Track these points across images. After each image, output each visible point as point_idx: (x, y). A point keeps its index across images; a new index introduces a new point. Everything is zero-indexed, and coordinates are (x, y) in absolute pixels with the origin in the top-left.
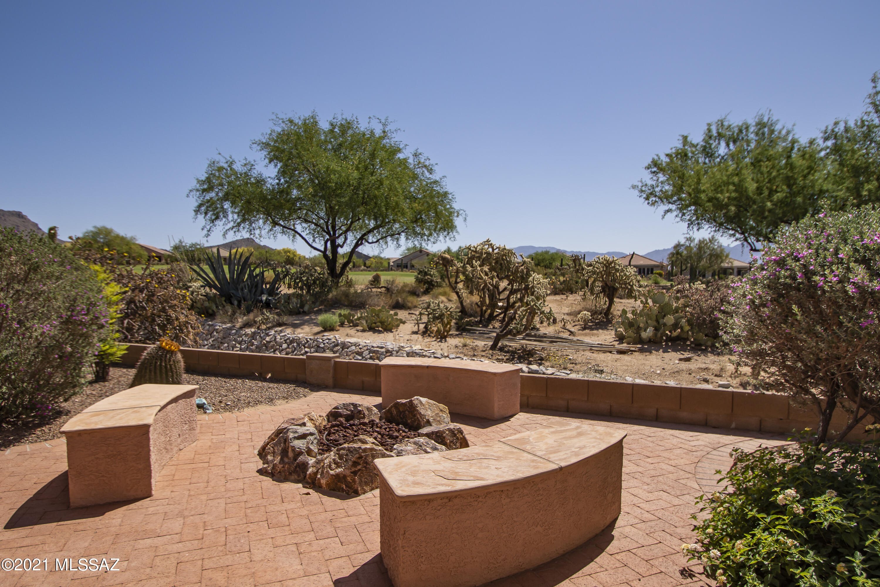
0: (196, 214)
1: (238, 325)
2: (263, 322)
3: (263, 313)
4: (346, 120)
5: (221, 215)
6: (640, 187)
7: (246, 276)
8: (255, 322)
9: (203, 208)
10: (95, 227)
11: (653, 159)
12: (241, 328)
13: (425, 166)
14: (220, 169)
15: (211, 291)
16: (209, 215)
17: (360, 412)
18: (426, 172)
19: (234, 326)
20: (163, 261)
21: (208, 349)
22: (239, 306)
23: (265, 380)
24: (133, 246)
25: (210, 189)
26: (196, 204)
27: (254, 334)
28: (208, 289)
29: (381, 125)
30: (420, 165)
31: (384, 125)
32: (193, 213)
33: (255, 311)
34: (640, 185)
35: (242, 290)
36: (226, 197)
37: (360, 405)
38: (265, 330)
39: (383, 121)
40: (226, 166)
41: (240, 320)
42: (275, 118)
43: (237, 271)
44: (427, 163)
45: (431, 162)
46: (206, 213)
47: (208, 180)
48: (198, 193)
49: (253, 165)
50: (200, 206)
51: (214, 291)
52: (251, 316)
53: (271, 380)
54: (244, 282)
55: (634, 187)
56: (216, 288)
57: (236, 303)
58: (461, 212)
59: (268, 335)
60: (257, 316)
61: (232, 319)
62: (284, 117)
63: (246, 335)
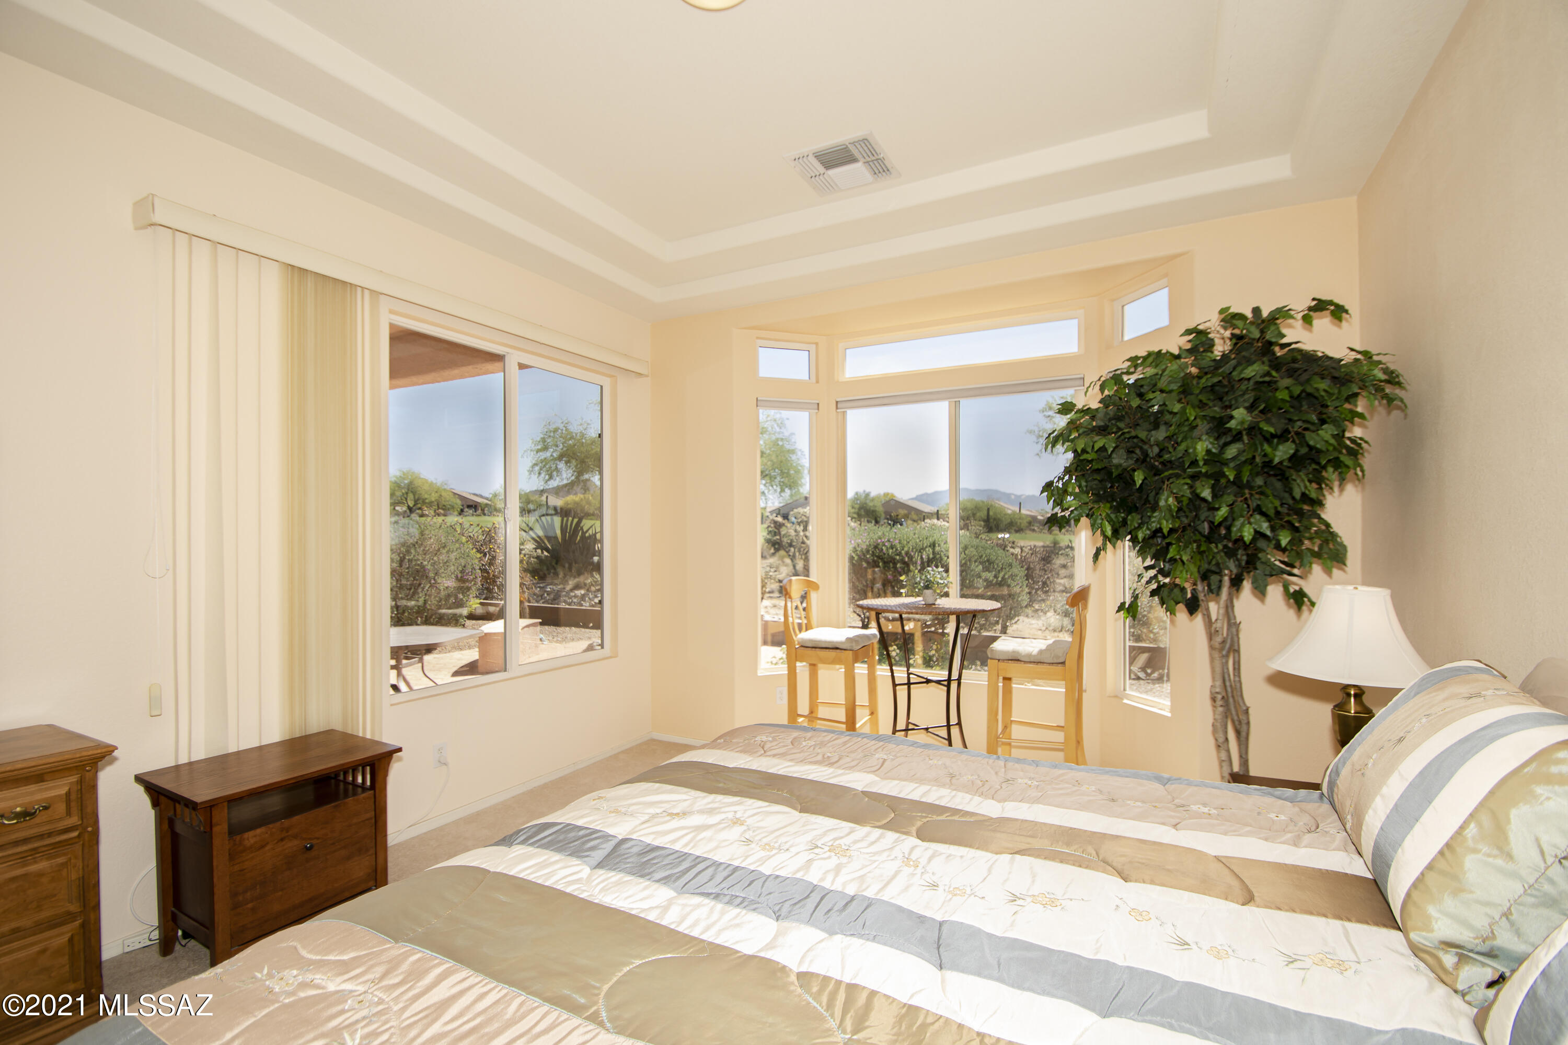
0: (530, 474)
1: (568, 588)
2: (592, 585)
3: (592, 576)
5: (555, 473)
6: (1036, 432)
7: (579, 538)
8: (585, 584)
9: (537, 468)
11: (1048, 402)
12: (572, 590)
14: (556, 429)
15: (542, 553)
16: (543, 475)
19: (564, 588)
20: (479, 512)
21: (543, 603)
22: (570, 569)
23: (588, 627)
24: (443, 494)
25: (545, 448)
26: (531, 464)
27: (583, 597)
28: (539, 551)
30: (769, 419)
33: (586, 574)
34: (1036, 429)
35: (574, 552)
36: (560, 458)
38: (595, 592)
40: (561, 426)
41: (570, 583)
43: (569, 533)
46: (540, 474)
47: (543, 440)
48: (532, 453)
49: (588, 424)
50: (534, 466)
51: (546, 553)
52: (581, 579)
53: (592, 628)
54: (575, 544)
55: (1031, 432)
56: (547, 550)
57: (567, 565)
59: (596, 597)
60: (587, 579)
61: (565, 582)
63: (575, 596)
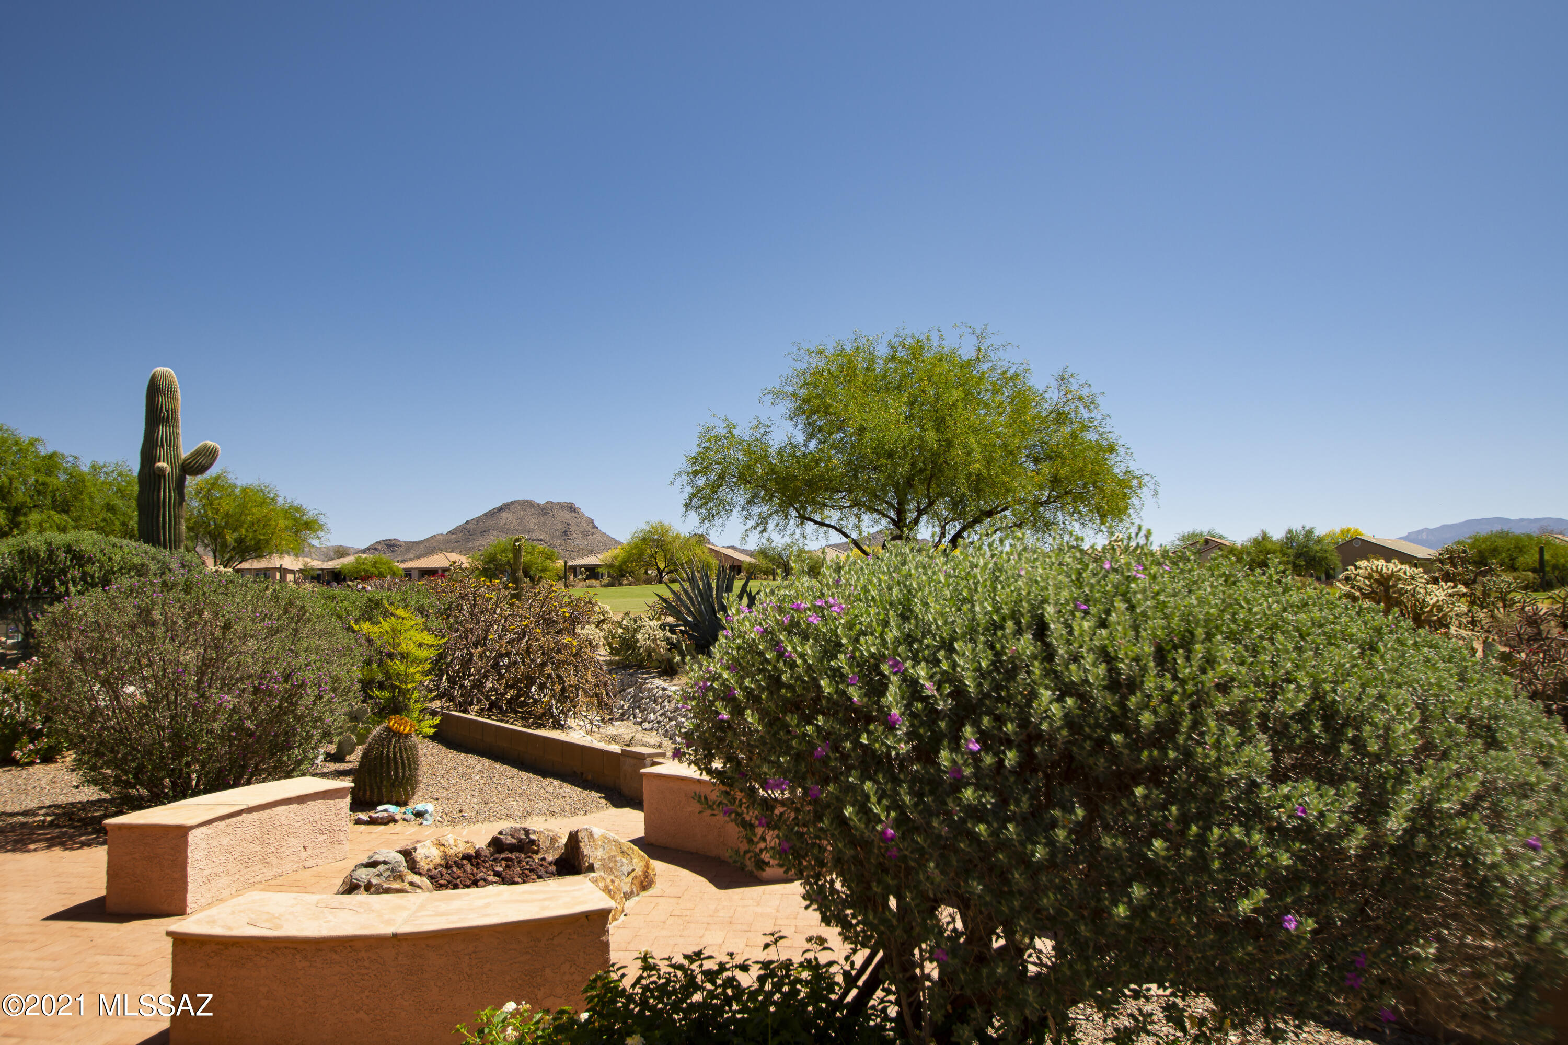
4: (913, 337)
5: (721, 509)
10: (648, 523)
13: (1080, 399)
14: (718, 438)
17: (533, 842)
18: (1081, 408)
29: (974, 337)
31: (980, 338)
32: (682, 509)
37: (534, 832)
39: (978, 331)
42: (795, 350)
44: (1085, 391)
45: (1095, 390)
47: (701, 456)
49: (767, 427)
50: (693, 496)
58: (1147, 478)
62: (805, 346)
